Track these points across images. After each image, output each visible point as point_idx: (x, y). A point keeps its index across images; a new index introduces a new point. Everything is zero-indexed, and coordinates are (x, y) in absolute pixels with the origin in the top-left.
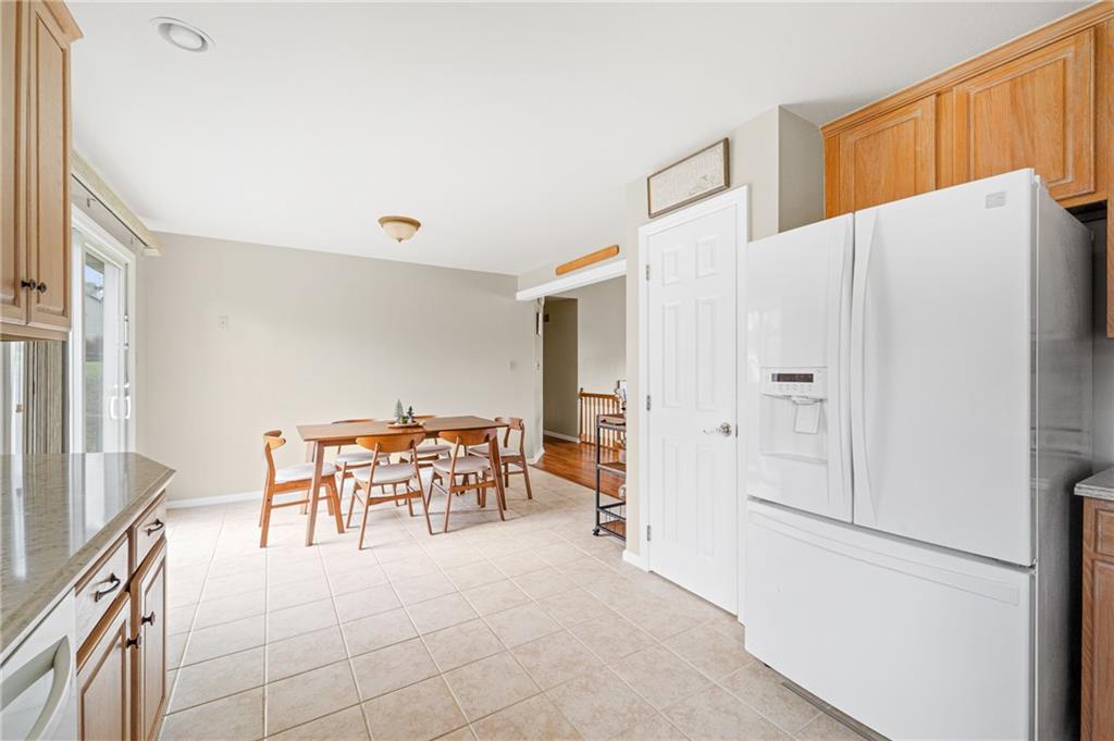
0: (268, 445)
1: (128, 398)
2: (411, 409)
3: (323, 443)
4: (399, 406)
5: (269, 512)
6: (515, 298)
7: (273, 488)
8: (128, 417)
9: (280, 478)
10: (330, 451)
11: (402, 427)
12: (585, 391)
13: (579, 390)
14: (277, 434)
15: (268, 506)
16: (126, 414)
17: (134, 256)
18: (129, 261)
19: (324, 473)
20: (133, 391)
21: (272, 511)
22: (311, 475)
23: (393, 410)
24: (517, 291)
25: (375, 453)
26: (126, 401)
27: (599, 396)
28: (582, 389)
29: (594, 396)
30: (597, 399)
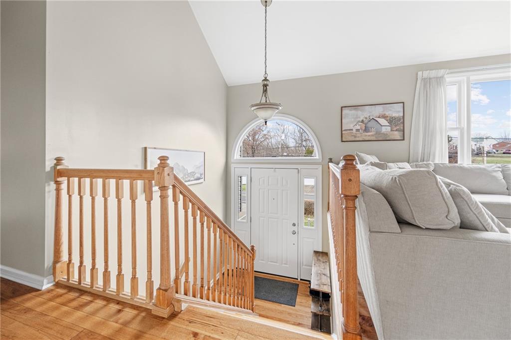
27: (119, 175)
28: (59, 160)
29: (106, 174)
30: (126, 183)
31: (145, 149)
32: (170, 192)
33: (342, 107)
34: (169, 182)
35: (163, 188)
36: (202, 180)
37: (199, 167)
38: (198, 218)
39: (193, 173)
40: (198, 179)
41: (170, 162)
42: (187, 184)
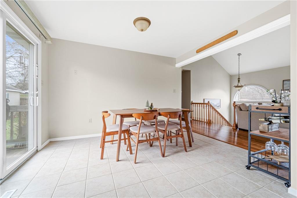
0: (104, 116)
1: (37, 97)
2: (152, 104)
3: (123, 116)
4: (148, 102)
5: (104, 144)
6: (175, 66)
7: (105, 134)
8: (37, 105)
9: (108, 130)
10: (126, 120)
11: (150, 111)
12: (193, 102)
13: (191, 102)
14: (107, 112)
15: (104, 142)
16: (37, 104)
17: (41, 42)
18: (38, 43)
19: (123, 129)
20: (40, 95)
21: (105, 143)
22: (118, 129)
23: (145, 104)
24: (176, 64)
25: (140, 120)
26: (36, 99)
27: (200, 104)
28: (192, 101)
29: (198, 104)
30: (199, 105)
31: (204, 99)
32: (210, 106)
33: (283, 81)
34: (209, 105)
35: (209, 106)
36: (220, 107)
37: (218, 104)
38: (216, 113)
39: (216, 105)
40: (218, 107)
41: (210, 102)
42: (215, 108)
